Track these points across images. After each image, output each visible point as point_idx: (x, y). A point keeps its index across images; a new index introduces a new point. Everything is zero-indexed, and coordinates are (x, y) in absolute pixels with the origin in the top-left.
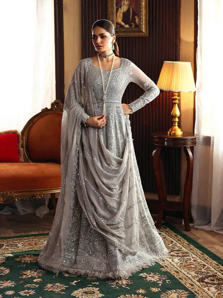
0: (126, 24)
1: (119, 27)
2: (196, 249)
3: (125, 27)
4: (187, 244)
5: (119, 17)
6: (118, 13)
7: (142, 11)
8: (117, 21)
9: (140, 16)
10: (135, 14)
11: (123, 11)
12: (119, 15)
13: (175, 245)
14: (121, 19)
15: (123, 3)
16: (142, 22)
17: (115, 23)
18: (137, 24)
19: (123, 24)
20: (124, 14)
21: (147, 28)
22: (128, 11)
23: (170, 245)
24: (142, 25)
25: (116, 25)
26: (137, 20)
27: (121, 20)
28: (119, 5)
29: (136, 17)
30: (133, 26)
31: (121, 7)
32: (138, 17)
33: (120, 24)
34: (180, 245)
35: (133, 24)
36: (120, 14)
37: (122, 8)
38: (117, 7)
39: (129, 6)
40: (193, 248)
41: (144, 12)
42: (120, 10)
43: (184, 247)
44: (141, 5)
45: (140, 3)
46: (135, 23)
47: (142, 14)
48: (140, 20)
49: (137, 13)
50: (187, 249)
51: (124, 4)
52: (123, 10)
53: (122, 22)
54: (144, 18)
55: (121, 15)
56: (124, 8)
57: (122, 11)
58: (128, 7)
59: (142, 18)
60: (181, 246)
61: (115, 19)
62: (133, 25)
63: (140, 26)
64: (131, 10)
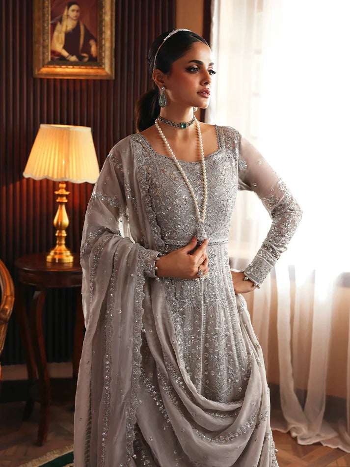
0: (71, 54)
1: (57, 59)
3: (68, 60)
6: (56, 33)
7: (105, 32)
8: (53, 49)
9: (101, 42)
10: (89, 36)
11: (66, 29)
12: (58, 36)
14: (61, 44)
15: (65, 13)
16: (104, 52)
18: (94, 56)
19: (65, 53)
20: (68, 35)
21: (113, 63)
22: (77, 29)
24: (104, 58)
25: (51, 54)
26: (93, 49)
27: (62, 46)
28: (57, 18)
29: (92, 43)
30: (86, 59)
31: (61, 21)
32: (96, 41)
33: (59, 55)
35: (85, 55)
36: (60, 35)
37: (65, 23)
38: (53, 22)
39: (79, 20)
41: (108, 33)
42: (58, 27)
44: (102, 20)
45: (101, 16)
46: (89, 52)
47: (105, 38)
48: (101, 48)
49: (94, 35)
51: (68, 16)
52: (67, 27)
53: (63, 50)
54: (108, 45)
55: (62, 36)
56: (68, 24)
57: (64, 29)
58: (75, 23)
59: (105, 45)
62: (85, 57)
63: (101, 60)
64: (82, 28)
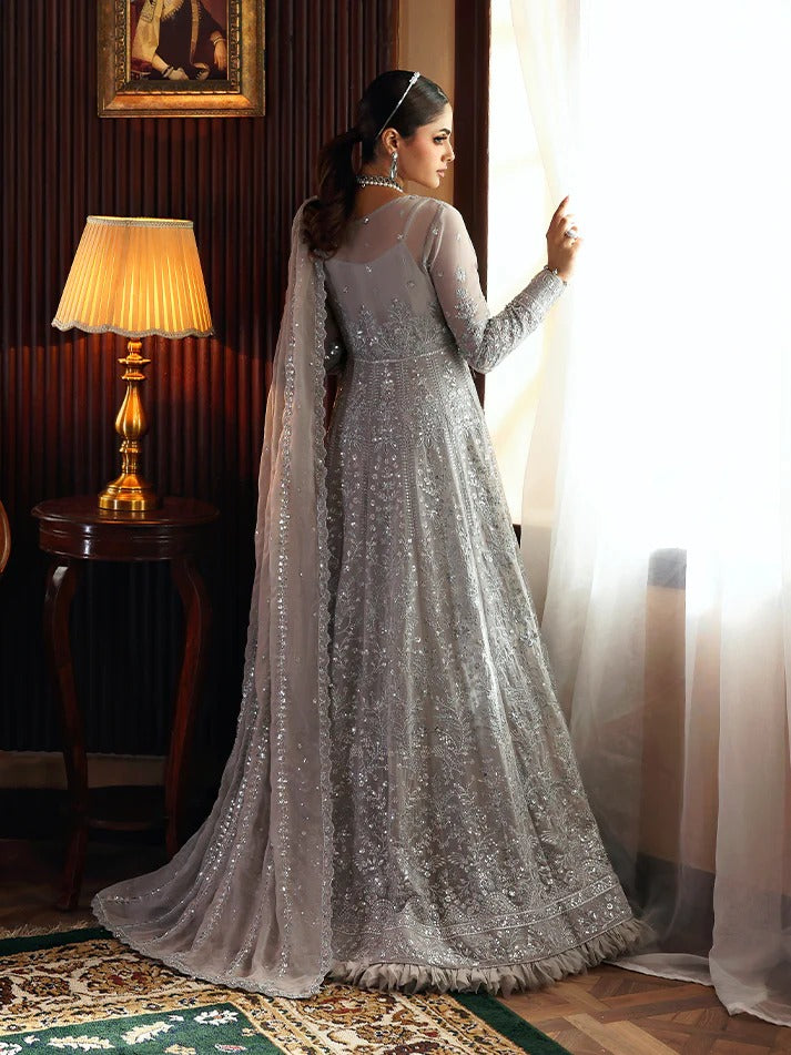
1: (145, 76)
2: (499, 1036)
4: (456, 1011)
5: (146, 38)
6: (142, 23)
7: (240, 15)
8: (137, 56)
9: (233, 36)
10: (209, 26)
11: (162, 15)
12: (146, 28)
13: (406, 1017)
14: (152, 44)
16: (240, 57)
17: (128, 60)
18: (221, 66)
19: (161, 64)
20: (165, 25)
21: (261, 82)
22: (183, 12)
23: (387, 1020)
24: (240, 70)
25: (131, 68)
26: (219, 52)
27: (154, 49)
29: (216, 39)
30: (205, 75)
32: (225, 37)
33: (150, 67)
34: (427, 1019)
35: (202, 66)
36: (150, 25)
37: (159, 0)
40: (485, 1031)
41: (247, 17)
42: (147, 8)
43: (444, 1026)
46: (210, 60)
47: (240, 30)
48: (233, 48)
49: (218, 22)
50: (460, 1039)
52: (163, 8)
53: (157, 57)
54: (247, 42)
55: (156, 27)
56: (167, 3)
57: (158, 13)
59: (241, 42)
60: (433, 1025)
61: (128, 47)
62: (201, 69)
63: (234, 75)
64: (195, 8)
